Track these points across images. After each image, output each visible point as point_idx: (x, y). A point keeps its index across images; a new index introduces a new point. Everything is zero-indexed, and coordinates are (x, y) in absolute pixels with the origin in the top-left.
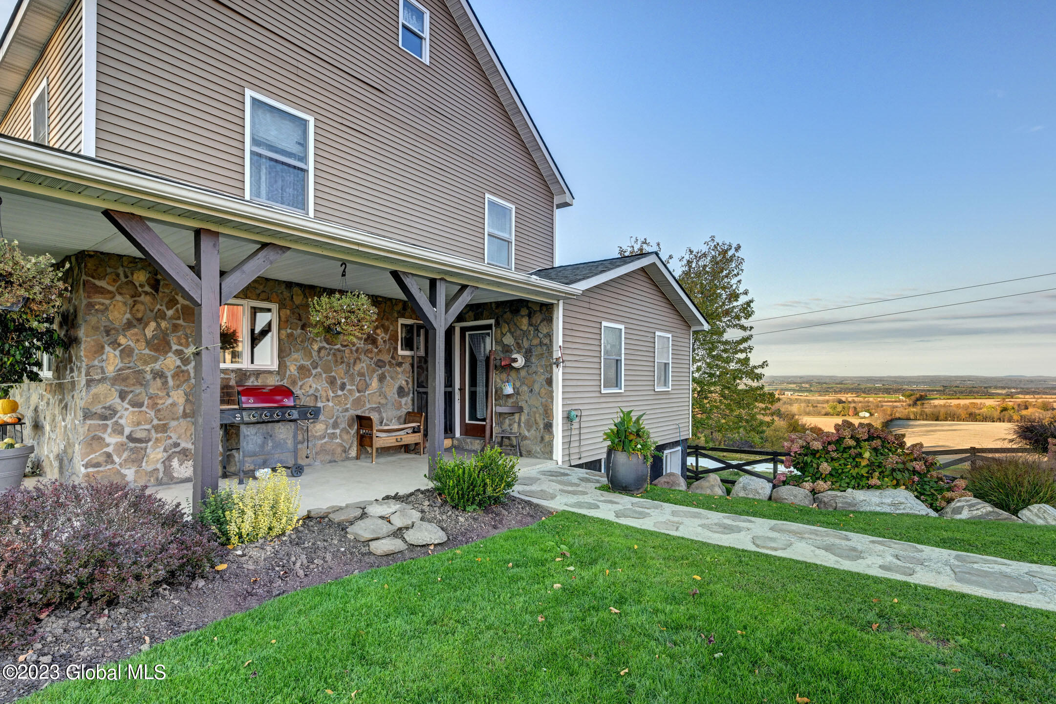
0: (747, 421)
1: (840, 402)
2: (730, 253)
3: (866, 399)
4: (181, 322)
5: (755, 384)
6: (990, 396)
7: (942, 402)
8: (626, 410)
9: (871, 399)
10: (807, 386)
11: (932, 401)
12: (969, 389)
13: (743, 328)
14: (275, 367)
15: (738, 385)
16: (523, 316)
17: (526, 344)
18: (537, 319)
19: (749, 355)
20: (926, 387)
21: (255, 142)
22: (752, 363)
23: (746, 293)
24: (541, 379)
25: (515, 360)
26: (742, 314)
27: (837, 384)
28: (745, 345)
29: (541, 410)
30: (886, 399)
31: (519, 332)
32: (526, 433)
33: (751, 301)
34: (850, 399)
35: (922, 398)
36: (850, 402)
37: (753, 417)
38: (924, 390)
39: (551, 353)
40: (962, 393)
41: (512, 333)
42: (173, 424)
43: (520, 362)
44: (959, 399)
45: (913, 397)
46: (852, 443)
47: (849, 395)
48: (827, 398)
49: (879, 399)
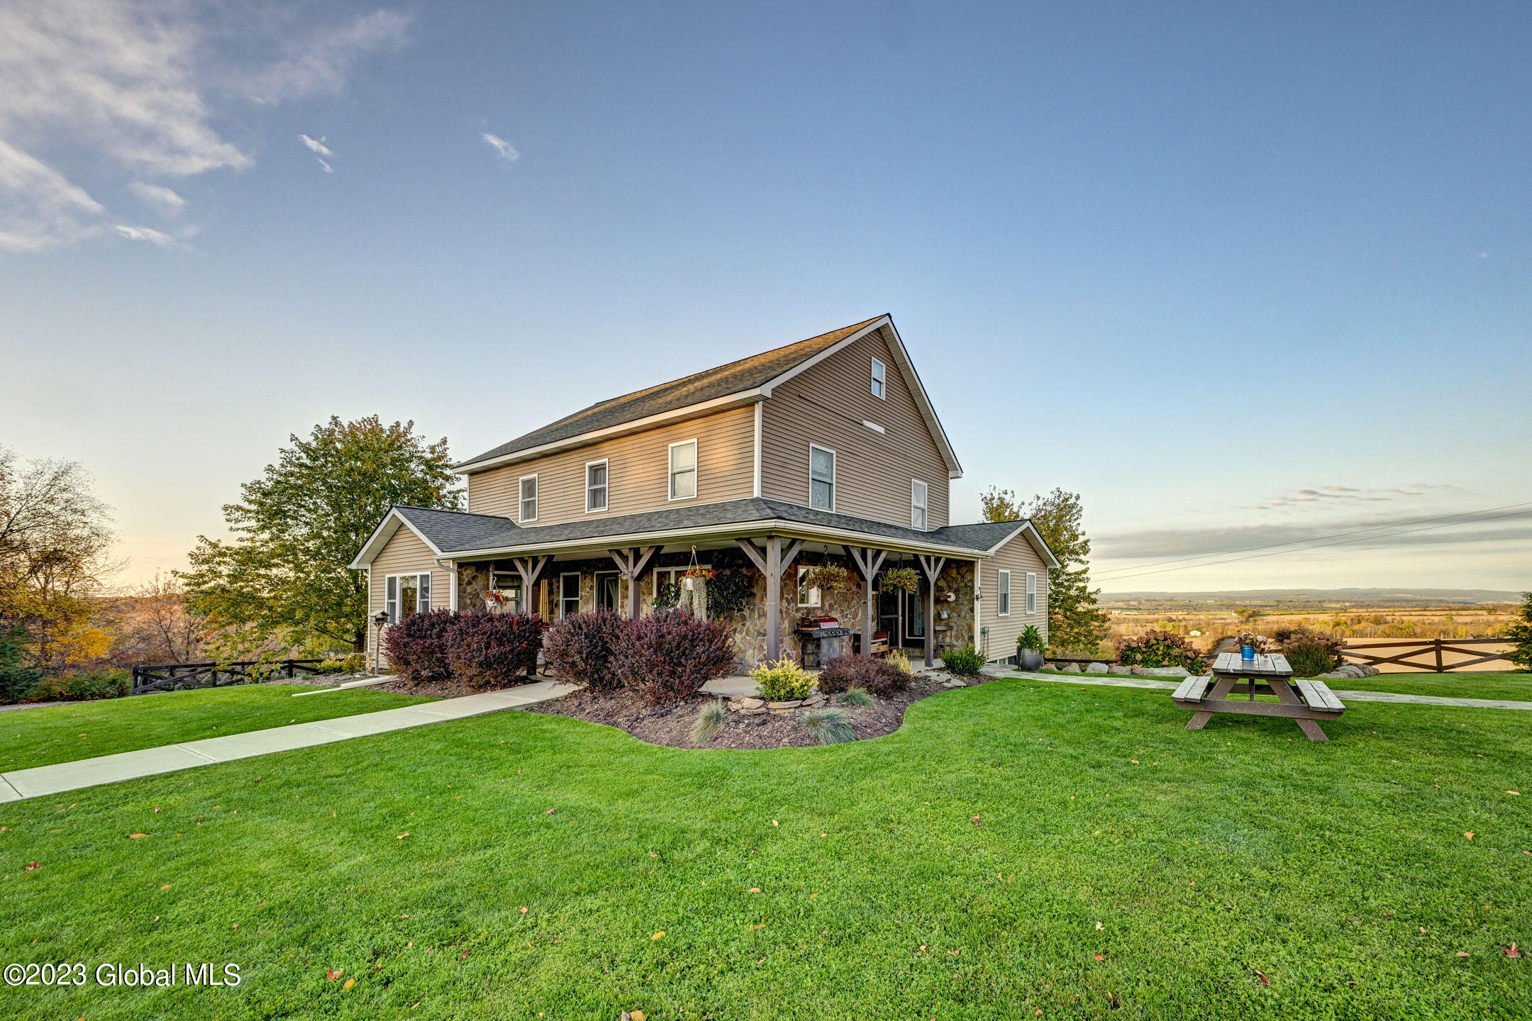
0: (1085, 636)
1: (1170, 620)
2: (1071, 501)
3: (1198, 617)
4: (787, 582)
5: (1091, 607)
6: (1324, 610)
7: (1275, 618)
8: (1029, 626)
9: (1202, 617)
10: (1136, 603)
11: (1265, 618)
12: (1303, 604)
13: (1081, 561)
14: (819, 605)
15: (1077, 607)
16: (952, 568)
17: (955, 586)
18: (964, 570)
19: (1088, 585)
20: (1259, 602)
21: (813, 472)
22: (1088, 590)
23: (1083, 534)
24: (966, 608)
25: (949, 597)
26: (1081, 551)
27: (1167, 601)
28: (1085, 576)
29: (966, 627)
30: (1218, 616)
31: (949, 578)
32: (956, 643)
33: (1088, 541)
34: (1180, 617)
35: (1254, 614)
36: (1180, 621)
37: (1090, 633)
38: (1257, 606)
39: (973, 593)
40: (1296, 607)
41: (945, 579)
42: (785, 639)
43: (953, 597)
44: (1292, 614)
45: (1245, 614)
46: (1155, 642)
47: (1180, 613)
48: (1156, 616)
49: (1211, 617)
